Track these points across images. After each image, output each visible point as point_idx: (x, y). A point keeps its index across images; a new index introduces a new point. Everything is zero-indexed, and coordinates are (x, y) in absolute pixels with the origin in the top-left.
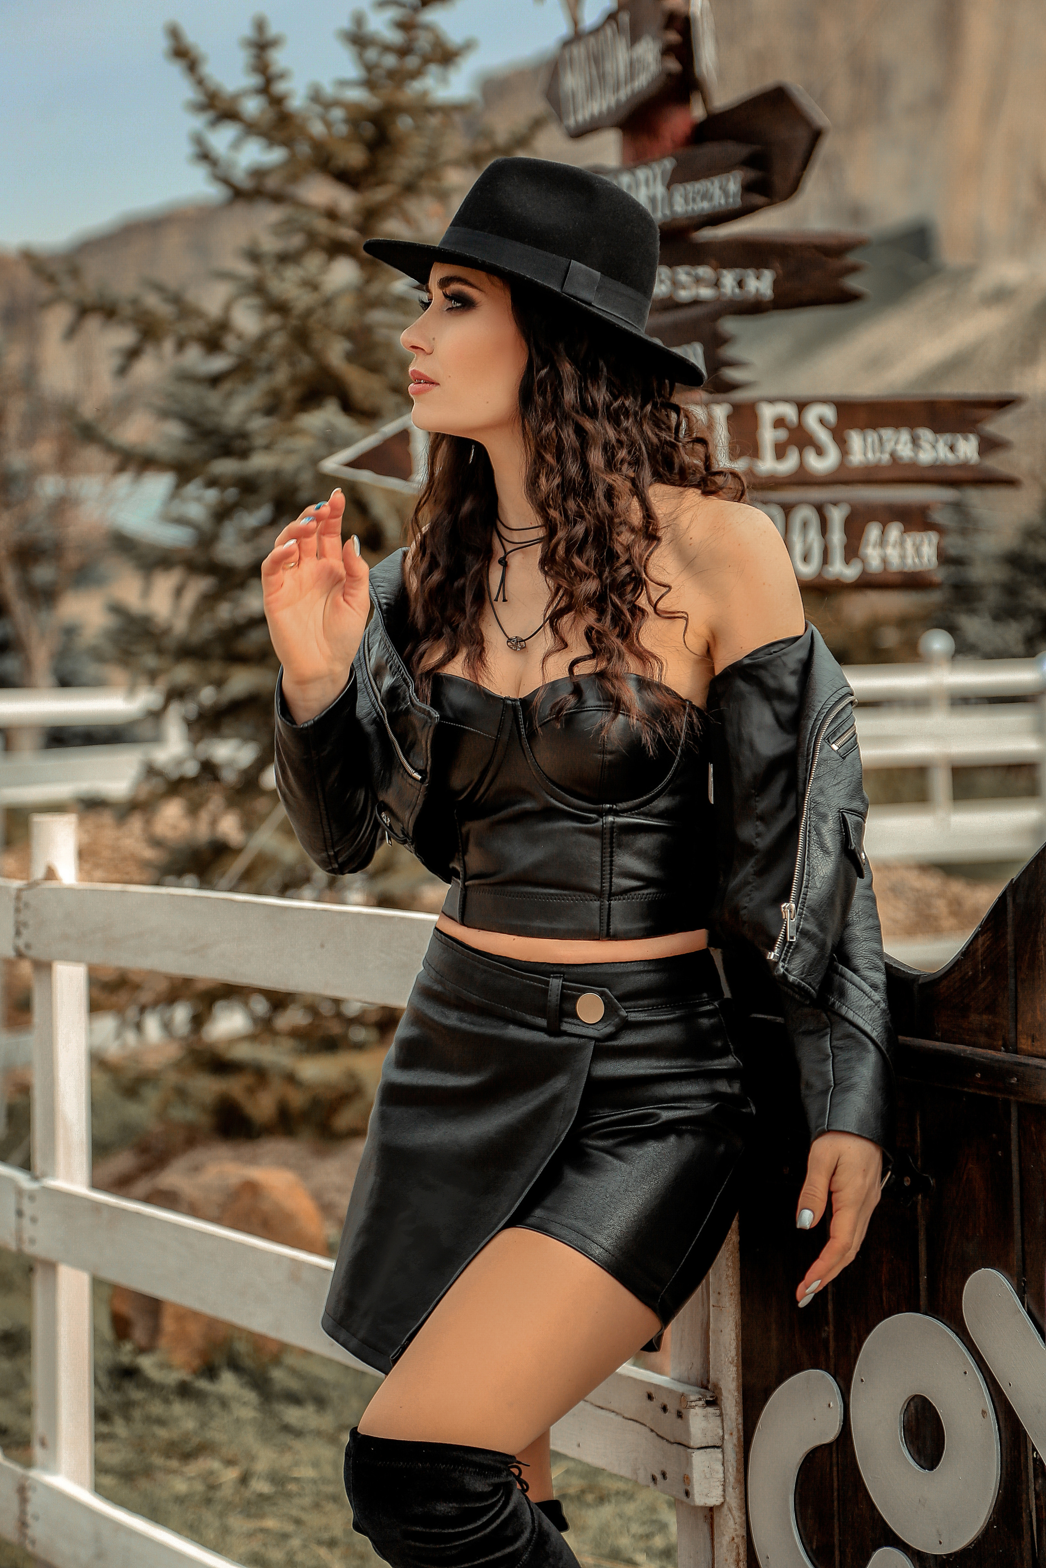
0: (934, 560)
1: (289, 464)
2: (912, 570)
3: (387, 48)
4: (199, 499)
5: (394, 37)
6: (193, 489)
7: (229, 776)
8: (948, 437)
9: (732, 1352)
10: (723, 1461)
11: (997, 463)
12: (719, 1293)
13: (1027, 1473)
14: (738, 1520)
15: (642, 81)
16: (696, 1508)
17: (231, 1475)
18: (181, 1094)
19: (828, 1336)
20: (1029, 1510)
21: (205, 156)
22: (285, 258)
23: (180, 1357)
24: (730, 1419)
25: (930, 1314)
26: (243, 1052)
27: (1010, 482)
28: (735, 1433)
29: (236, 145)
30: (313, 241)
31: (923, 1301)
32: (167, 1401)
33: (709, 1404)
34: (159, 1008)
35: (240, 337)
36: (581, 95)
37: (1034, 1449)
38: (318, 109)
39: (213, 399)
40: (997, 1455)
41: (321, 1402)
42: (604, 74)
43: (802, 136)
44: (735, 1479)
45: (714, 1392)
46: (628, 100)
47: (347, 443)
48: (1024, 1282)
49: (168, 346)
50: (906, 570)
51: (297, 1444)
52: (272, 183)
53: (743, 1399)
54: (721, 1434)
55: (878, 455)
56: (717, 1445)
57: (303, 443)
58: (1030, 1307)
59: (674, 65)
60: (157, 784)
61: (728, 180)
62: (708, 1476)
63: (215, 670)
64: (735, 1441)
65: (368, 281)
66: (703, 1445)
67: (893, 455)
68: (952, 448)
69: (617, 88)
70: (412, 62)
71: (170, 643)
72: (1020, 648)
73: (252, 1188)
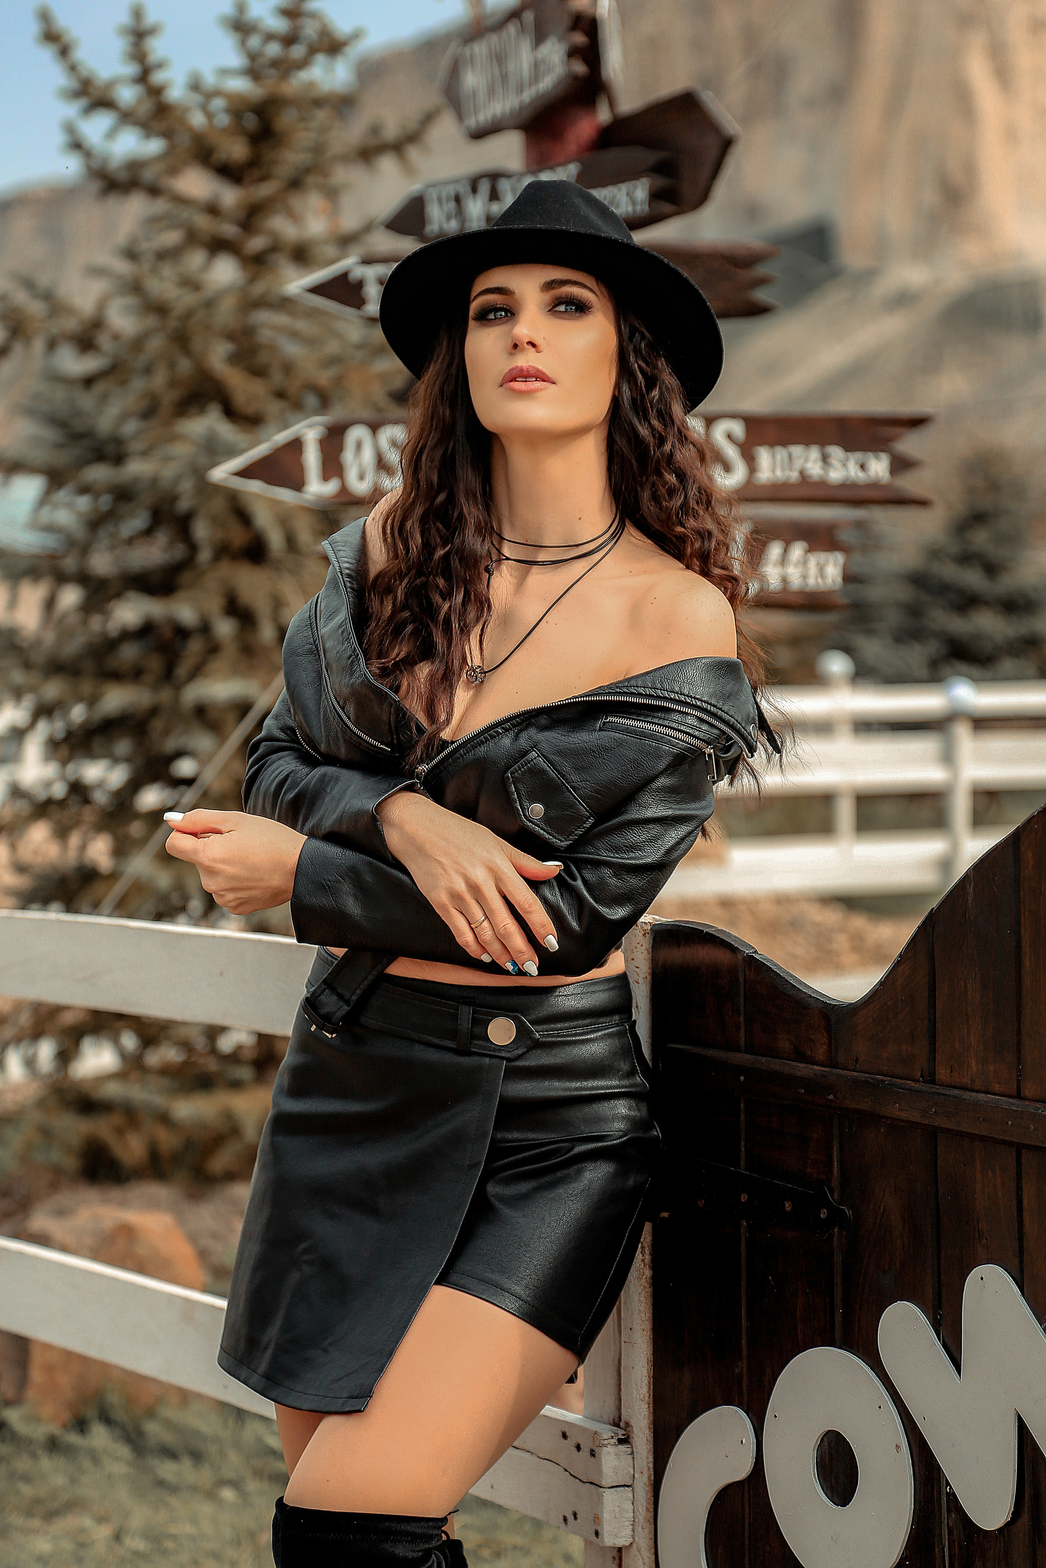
0: (839, 580)
1: (169, 472)
2: (814, 589)
3: (270, 37)
4: (70, 505)
5: (278, 25)
6: (62, 495)
7: (100, 798)
8: (859, 454)
9: (644, 1389)
10: (633, 1501)
11: (910, 483)
12: (631, 1329)
13: (940, 1508)
14: (647, 1560)
15: (547, 83)
16: (604, 1549)
17: (102, 1533)
18: (46, 1133)
19: (742, 1370)
20: (942, 1545)
21: (77, 145)
22: (164, 255)
23: (48, 1410)
24: (641, 1458)
25: (844, 1347)
26: (113, 1090)
27: (922, 503)
28: (645, 1472)
29: (111, 134)
30: (192, 238)
31: (838, 1334)
32: (34, 1456)
33: (621, 1441)
34: (24, 1043)
35: (116, 337)
36: (482, 94)
37: (948, 1484)
38: (197, 98)
39: (86, 401)
40: (911, 1490)
41: (197, 1456)
42: (506, 74)
43: (712, 143)
44: (645, 1519)
45: (625, 1430)
46: (532, 102)
47: (232, 452)
48: (940, 1315)
49: (39, 345)
50: (807, 590)
51: (174, 1501)
52: (148, 175)
53: (654, 1437)
54: (632, 1472)
55: (787, 473)
56: (628, 1484)
57: (181, 450)
58: (946, 1340)
59: (580, 68)
60: (23, 807)
61: (635, 187)
62: (618, 1515)
63: (87, 687)
64: (646, 1480)
65: (252, 280)
66: (614, 1484)
67: (802, 473)
68: (863, 467)
69: (520, 90)
70: (298, 51)
71: (39, 657)
72: (924, 672)
73: (127, 1231)
